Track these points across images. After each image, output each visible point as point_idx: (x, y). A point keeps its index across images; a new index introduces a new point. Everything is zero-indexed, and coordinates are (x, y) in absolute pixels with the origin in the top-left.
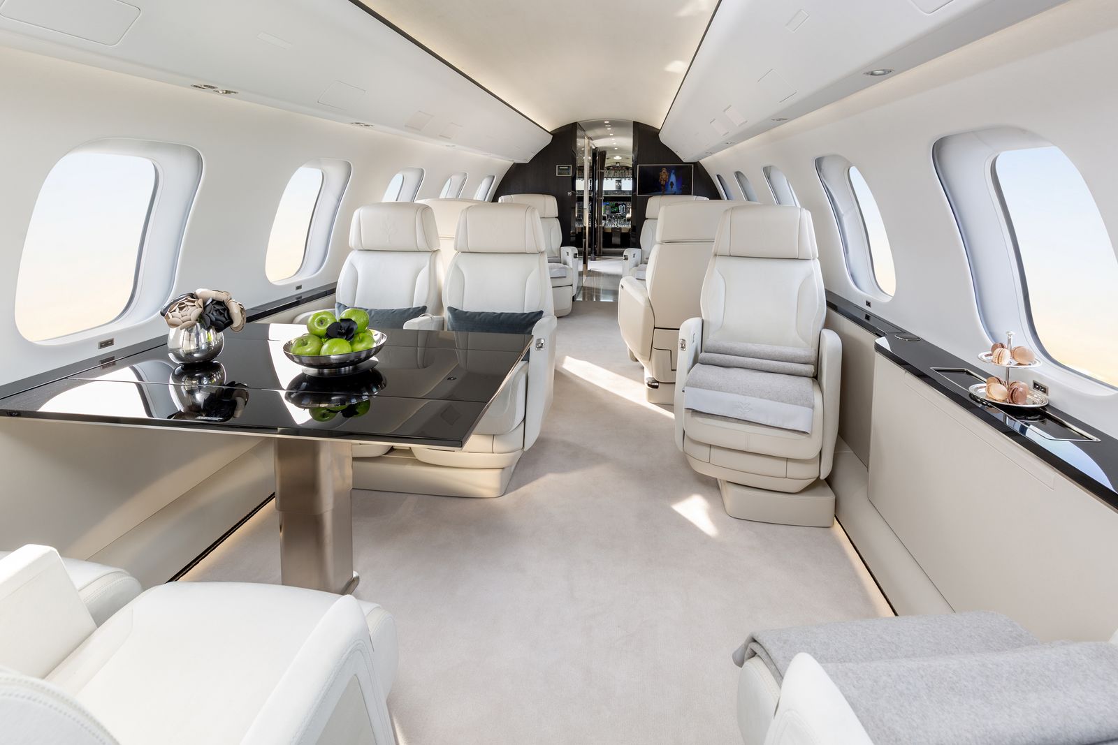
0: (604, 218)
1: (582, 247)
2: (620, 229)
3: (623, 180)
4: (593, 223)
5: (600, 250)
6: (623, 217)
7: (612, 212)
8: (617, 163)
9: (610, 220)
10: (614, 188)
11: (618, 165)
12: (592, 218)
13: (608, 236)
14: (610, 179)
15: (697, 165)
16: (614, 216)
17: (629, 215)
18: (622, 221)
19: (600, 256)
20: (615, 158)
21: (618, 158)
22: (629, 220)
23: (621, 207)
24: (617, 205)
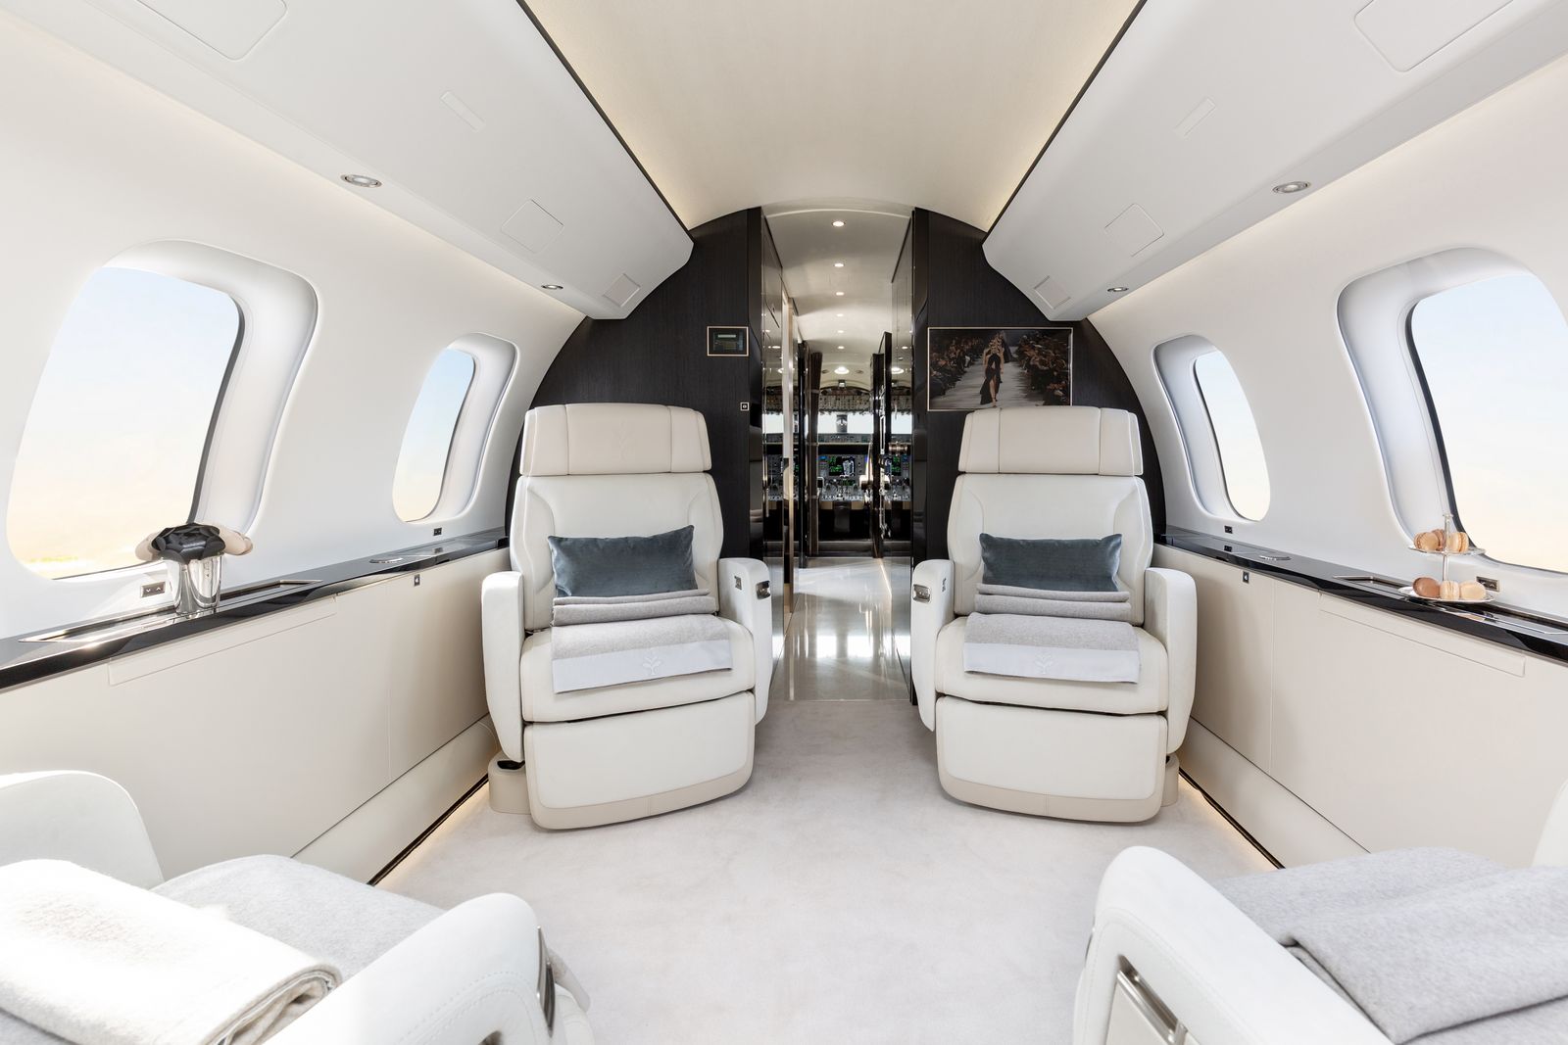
0: (820, 486)
1: (781, 540)
2: (847, 504)
3: (850, 415)
4: (801, 495)
5: (814, 544)
6: (851, 482)
7: (831, 474)
8: (840, 381)
9: (828, 488)
10: (834, 430)
11: (842, 385)
12: (799, 484)
13: (828, 516)
14: (826, 413)
15: (1083, 330)
16: (837, 479)
17: (863, 479)
18: (851, 489)
19: (814, 555)
20: (836, 371)
21: (842, 371)
22: (865, 487)
23: (846, 465)
24: (840, 461)
